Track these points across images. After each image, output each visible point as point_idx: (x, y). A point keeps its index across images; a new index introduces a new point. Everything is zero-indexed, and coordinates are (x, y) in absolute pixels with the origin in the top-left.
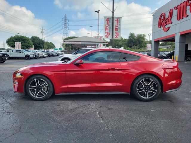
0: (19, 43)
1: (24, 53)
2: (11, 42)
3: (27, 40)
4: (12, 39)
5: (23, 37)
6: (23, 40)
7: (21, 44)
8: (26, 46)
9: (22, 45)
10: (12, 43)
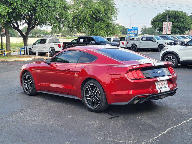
0: (168, 23)
1: (157, 41)
2: (157, 23)
3: (181, 17)
4: (158, 18)
5: (176, 12)
6: (175, 18)
7: (171, 25)
8: (179, 28)
9: (173, 27)
10: (158, 25)
